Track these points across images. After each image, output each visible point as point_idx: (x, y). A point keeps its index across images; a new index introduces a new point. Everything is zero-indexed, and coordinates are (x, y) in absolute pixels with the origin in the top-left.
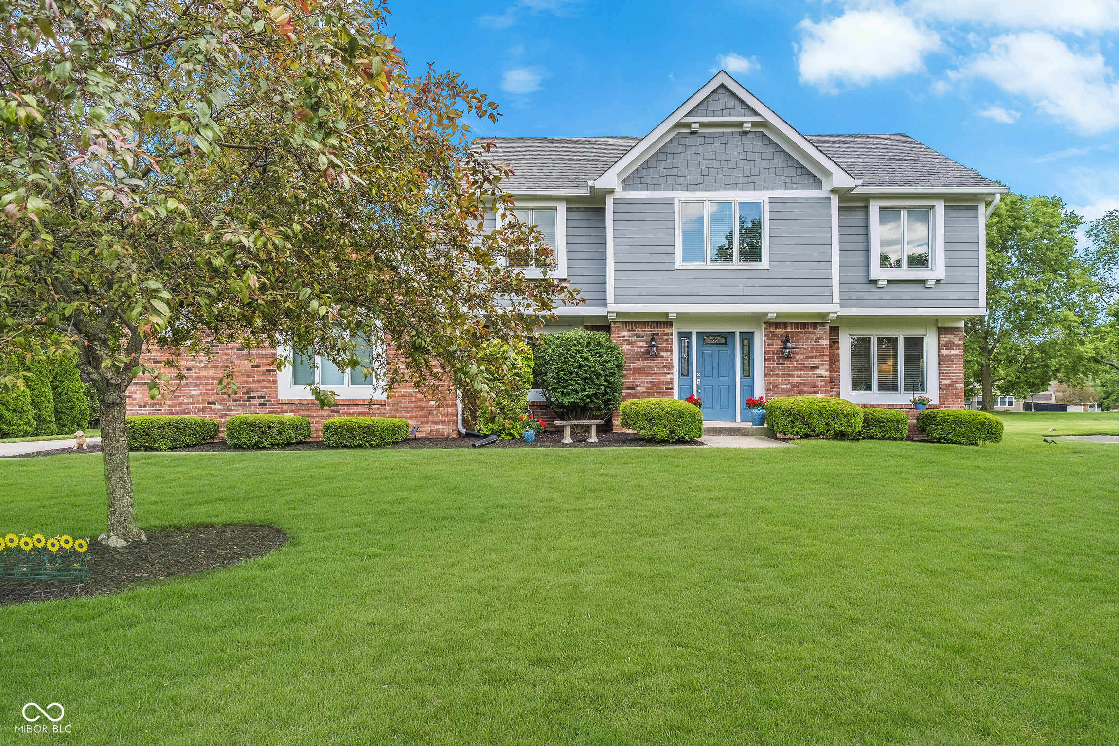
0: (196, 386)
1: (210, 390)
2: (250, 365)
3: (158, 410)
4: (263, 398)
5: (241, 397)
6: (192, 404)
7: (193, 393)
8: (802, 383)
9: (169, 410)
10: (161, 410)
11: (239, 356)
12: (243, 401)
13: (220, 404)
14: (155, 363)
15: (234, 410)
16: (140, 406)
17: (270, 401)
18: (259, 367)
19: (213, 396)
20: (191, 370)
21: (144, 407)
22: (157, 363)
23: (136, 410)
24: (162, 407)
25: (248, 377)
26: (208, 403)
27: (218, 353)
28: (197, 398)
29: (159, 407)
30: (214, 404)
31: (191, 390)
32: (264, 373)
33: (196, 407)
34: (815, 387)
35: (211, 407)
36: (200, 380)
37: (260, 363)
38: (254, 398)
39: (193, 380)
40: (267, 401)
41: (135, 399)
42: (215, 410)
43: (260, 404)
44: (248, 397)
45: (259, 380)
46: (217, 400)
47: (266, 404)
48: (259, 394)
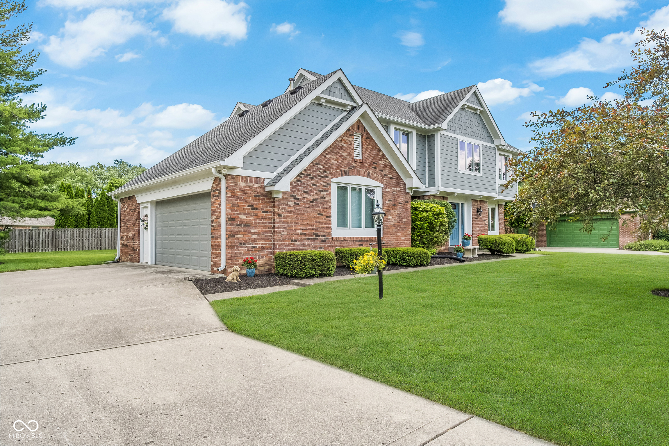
0: (285, 228)
1: (293, 231)
2: (317, 214)
3: (254, 247)
4: (324, 236)
5: (312, 236)
6: (281, 241)
7: (283, 233)
8: (482, 228)
9: (262, 247)
10: (256, 247)
11: (310, 207)
12: (313, 238)
13: (299, 241)
14: (253, 209)
15: (308, 245)
16: (241, 244)
17: (328, 238)
18: (322, 215)
19: (295, 235)
20: (281, 216)
21: (244, 244)
22: (254, 209)
23: (237, 248)
24: (257, 244)
25: (316, 222)
26: (292, 241)
27: (298, 204)
28: (285, 237)
29: (255, 244)
30: (296, 241)
31: (281, 231)
32: (325, 219)
33: (284, 244)
34: (484, 229)
35: (293, 244)
36: (287, 224)
37: (323, 212)
38: (319, 236)
39: (283, 223)
40: (327, 238)
41: (237, 239)
42: (296, 246)
43: (322, 241)
44: (316, 236)
45: (322, 224)
46: (297, 239)
47: (325, 241)
48: (322, 234)
